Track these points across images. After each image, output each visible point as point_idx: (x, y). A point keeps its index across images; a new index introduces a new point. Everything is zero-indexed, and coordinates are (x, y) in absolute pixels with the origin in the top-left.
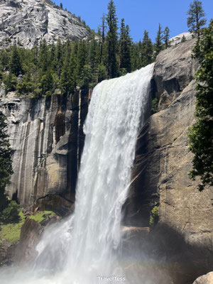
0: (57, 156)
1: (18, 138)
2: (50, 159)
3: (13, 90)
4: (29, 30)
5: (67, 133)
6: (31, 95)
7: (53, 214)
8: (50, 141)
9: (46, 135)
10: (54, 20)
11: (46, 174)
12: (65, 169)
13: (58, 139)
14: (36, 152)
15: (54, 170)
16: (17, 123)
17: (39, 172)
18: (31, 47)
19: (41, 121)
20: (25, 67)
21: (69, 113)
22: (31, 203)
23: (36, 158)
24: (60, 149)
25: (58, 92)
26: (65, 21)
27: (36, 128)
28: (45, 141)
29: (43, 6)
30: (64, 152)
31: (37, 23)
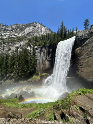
0: (48, 60)
1: (38, 56)
2: (46, 61)
3: (36, 45)
4: (38, 32)
5: (51, 55)
6: (41, 46)
7: (47, 74)
8: (46, 57)
9: (45, 55)
10: (43, 29)
11: (45, 64)
12: (50, 63)
13: (48, 56)
14: (43, 59)
15: (47, 64)
16: (38, 53)
17: (44, 64)
18: (38, 36)
19: (44, 52)
20: (38, 40)
21: (51, 50)
22: (42, 71)
23: (43, 61)
24: (49, 58)
25: (48, 45)
26: (46, 30)
27: (42, 54)
28: (45, 57)
29: (41, 26)
30: (50, 59)
31: (40, 30)
